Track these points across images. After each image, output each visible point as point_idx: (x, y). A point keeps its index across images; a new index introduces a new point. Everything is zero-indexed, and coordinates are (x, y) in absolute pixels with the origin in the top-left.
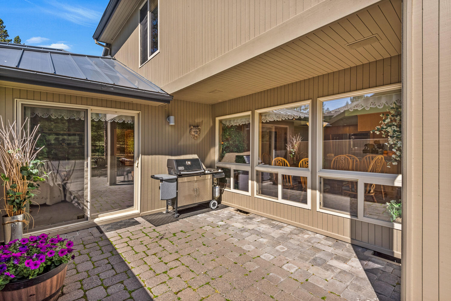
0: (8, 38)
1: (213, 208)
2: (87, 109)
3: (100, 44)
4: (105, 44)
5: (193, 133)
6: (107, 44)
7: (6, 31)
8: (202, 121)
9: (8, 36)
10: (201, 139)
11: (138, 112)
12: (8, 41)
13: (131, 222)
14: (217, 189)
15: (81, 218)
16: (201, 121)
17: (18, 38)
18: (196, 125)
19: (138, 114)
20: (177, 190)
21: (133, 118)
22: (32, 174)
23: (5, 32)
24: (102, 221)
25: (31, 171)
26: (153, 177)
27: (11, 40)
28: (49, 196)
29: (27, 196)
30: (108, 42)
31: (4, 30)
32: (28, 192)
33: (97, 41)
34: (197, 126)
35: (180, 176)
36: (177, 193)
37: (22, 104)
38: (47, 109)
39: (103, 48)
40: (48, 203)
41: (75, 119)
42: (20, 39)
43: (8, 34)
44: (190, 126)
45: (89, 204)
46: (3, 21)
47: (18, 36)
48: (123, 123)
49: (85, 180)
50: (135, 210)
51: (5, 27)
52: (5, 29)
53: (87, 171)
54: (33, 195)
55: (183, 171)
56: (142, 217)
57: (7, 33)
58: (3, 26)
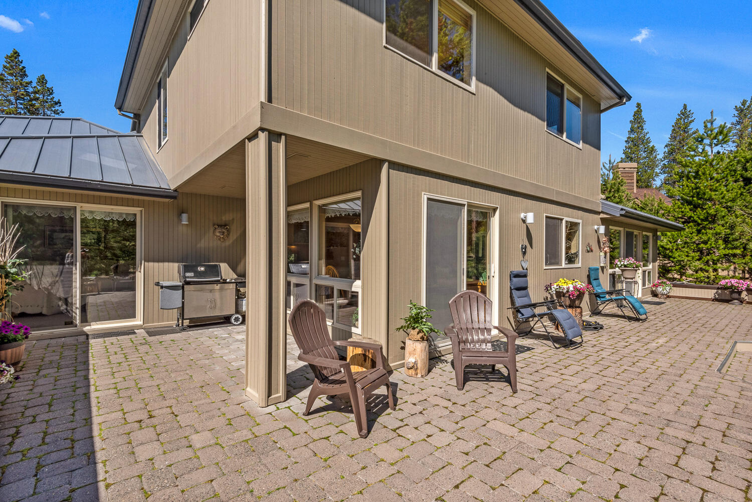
0: (26, 80)
1: (235, 323)
2: (76, 207)
3: (124, 115)
4: (132, 115)
5: (218, 234)
6: (135, 114)
7: (24, 67)
8: (233, 219)
9: (26, 75)
10: (231, 241)
11: (140, 209)
12: (26, 83)
13: (130, 331)
14: (244, 302)
15: (70, 324)
16: (231, 219)
17: (43, 77)
18: (223, 223)
19: (141, 211)
20: (183, 298)
21: (135, 215)
22: (10, 273)
23: (22, 69)
24: (94, 330)
25: (9, 270)
26: (157, 284)
27: (31, 82)
28: (45, 305)
29: (5, 295)
30: (135, 112)
31: (20, 67)
32: (6, 291)
33: (120, 111)
34: (223, 226)
35: (188, 283)
36: (183, 303)
37: (2, 202)
38: (30, 207)
39: (131, 121)
40: (44, 312)
41: (64, 216)
42: (46, 80)
43: (27, 73)
44: (214, 225)
45: (78, 311)
46: (19, 53)
47: (43, 75)
48: (124, 221)
49: (74, 284)
50: (138, 321)
51: (21, 62)
52: (23, 65)
53: (76, 274)
54: (11, 294)
55: (191, 277)
56: (144, 329)
57: (25, 72)
58: (19, 60)
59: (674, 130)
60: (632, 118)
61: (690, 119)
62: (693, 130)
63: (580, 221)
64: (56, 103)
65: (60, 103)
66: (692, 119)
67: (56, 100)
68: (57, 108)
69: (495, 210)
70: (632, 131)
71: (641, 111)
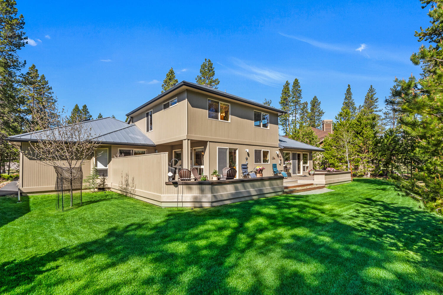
2: (133, 150)
21: (145, 151)
59: (366, 98)
60: (346, 92)
61: (374, 93)
62: (375, 99)
63: (269, 150)
64: (49, 89)
65: (52, 88)
66: (375, 92)
67: (50, 87)
68: (50, 91)
69: (237, 149)
70: (346, 98)
71: (350, 89)
